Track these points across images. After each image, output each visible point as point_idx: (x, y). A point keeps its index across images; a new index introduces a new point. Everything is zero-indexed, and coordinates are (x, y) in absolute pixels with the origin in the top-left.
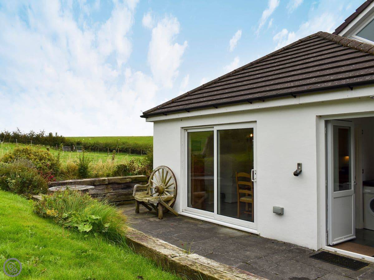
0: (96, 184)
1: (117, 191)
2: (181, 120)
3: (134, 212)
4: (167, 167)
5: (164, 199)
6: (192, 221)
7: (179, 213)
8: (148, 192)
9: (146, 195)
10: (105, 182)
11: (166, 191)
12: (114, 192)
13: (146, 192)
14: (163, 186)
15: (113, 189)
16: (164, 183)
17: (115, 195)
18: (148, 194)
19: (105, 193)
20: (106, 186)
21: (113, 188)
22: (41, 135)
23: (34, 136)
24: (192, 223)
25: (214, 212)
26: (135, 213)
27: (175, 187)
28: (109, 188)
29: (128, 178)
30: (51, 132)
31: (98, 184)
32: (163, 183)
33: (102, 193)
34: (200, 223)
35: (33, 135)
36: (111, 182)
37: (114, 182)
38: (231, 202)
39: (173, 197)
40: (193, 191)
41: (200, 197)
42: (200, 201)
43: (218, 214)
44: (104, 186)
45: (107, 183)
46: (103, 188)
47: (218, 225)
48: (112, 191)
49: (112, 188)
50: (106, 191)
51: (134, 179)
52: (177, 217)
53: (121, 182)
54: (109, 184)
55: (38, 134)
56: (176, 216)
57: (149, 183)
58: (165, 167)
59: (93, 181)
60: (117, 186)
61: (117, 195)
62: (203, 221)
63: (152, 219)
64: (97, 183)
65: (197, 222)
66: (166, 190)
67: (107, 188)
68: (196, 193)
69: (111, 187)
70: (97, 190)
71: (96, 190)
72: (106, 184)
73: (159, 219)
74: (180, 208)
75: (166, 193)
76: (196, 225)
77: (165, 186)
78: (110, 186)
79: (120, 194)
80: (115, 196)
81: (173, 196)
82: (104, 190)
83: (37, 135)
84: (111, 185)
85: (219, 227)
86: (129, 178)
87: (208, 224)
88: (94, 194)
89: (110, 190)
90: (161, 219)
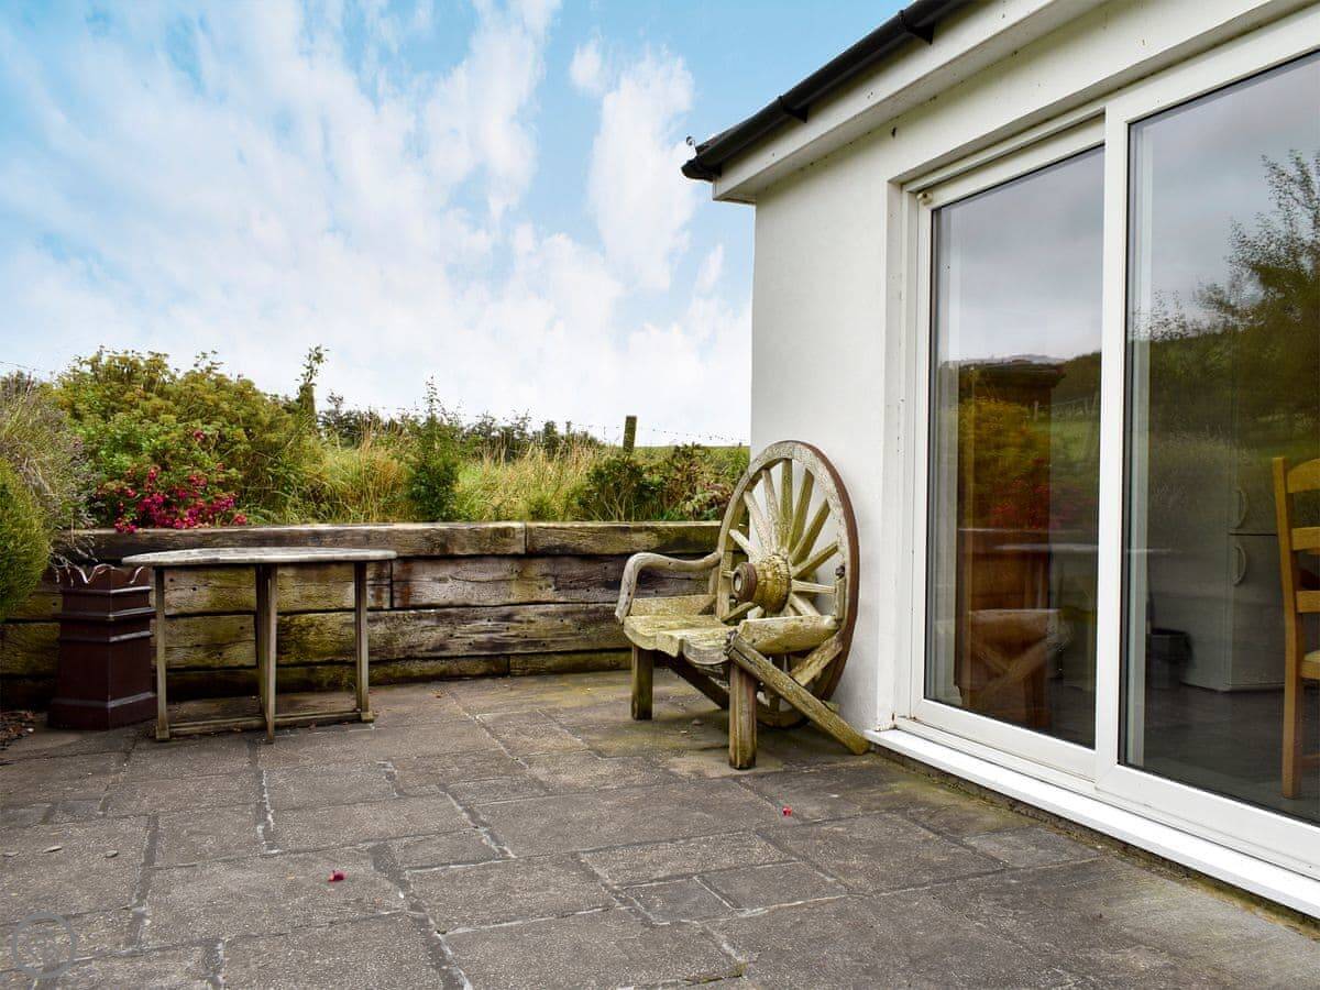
0: (457, 552)
1: (579, 595)
2: (893, 133)
3: (626, 714)
4: (810, 447)
5: (762, 641)
6: (939, 796)
7: (871, 734)
8: (715, 602)
9: (696, 618)
10: (505, 545)
11: (800, 594)
12: (562, 599)
13: (702, 600)
14: (786, 561)
15: (555, 583)
16: (793, 545)
17: (567, 614)
18: (710, 610)
19: (512, 600)
20: (516, 566)
21: (556, 577)
22: (519, 428)
23: (493, 434)
24: (934, 810)
25: (1091, 745)
26: (629, 717)
27: (843, 568)
28: (531, 579)
29: (638, 530)
30: (550, 420)
31: (470, 551)
32: (782, 544)
33: (492, 602)
34: (991, 817)
35: (490, 430)
36: (541, 544)
37: (563, 547)
38: (1227, 688)
39: (831, 633)
40: (968, 601)
41: (1015, 644)
42: (1019, 668)
43: (1123, 759)
44: (507, 565)
45: (519, 549)
46: (498, 575)
47: (1126, 848)
48: (549, 594)
49: (551, 580)
50: (517, 593)
51: (674, 536)
52: (853, 763)
53: (597, 548)
54: (532, 554)
55: (508, 425)
56: (853, 754)
57: (720, 551)
58: (799, 446)
59: (442, 533)
60: (577, 569)
61: (582, 616)
62: (1014, 804)
63: (685, 765)
64: (463, 549)
65: (970, 806)
66: (797, 585)
67: (521, 576)
68: (992, 616)
69: (546, 570)
70: (469, 587)
71: (459, 584)
72: (516, 556)
73: (732, 764)
74: (880, 703)
75: (800, 604)
76: (952, 830)
77: (794, 565)
78: (538, 568)
79: (597, 610)
80: (567, 622)
81: (827, 621)
82: (503, 584)
83: (505, 429)
84: (546, 560)
85: (1124, 868)
86: (647, 529)
87: (1045, 833)
88: (450, 605)
89: (541, 588)
90: (741, 768)
